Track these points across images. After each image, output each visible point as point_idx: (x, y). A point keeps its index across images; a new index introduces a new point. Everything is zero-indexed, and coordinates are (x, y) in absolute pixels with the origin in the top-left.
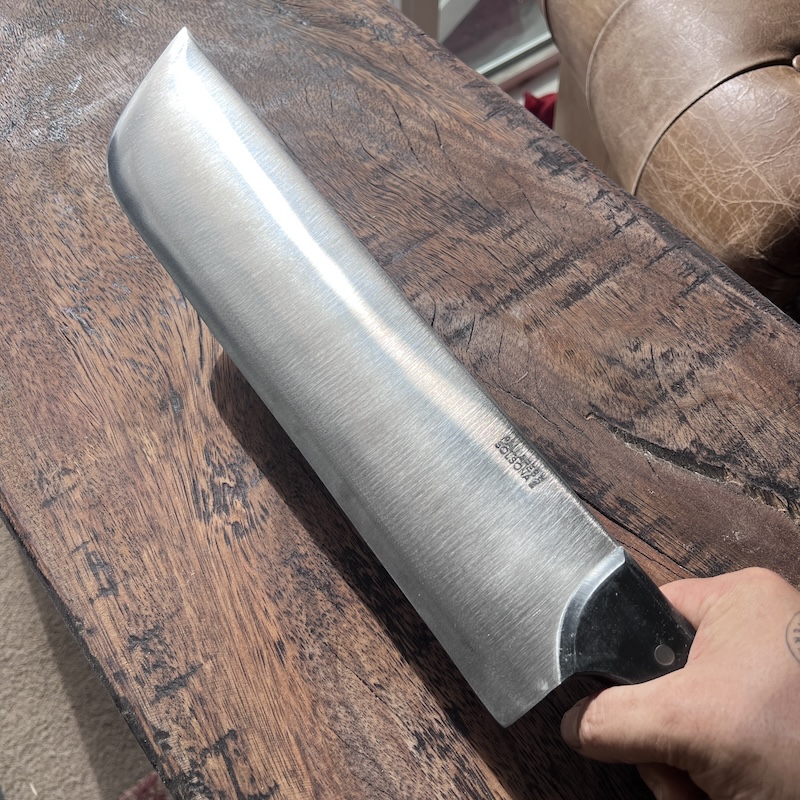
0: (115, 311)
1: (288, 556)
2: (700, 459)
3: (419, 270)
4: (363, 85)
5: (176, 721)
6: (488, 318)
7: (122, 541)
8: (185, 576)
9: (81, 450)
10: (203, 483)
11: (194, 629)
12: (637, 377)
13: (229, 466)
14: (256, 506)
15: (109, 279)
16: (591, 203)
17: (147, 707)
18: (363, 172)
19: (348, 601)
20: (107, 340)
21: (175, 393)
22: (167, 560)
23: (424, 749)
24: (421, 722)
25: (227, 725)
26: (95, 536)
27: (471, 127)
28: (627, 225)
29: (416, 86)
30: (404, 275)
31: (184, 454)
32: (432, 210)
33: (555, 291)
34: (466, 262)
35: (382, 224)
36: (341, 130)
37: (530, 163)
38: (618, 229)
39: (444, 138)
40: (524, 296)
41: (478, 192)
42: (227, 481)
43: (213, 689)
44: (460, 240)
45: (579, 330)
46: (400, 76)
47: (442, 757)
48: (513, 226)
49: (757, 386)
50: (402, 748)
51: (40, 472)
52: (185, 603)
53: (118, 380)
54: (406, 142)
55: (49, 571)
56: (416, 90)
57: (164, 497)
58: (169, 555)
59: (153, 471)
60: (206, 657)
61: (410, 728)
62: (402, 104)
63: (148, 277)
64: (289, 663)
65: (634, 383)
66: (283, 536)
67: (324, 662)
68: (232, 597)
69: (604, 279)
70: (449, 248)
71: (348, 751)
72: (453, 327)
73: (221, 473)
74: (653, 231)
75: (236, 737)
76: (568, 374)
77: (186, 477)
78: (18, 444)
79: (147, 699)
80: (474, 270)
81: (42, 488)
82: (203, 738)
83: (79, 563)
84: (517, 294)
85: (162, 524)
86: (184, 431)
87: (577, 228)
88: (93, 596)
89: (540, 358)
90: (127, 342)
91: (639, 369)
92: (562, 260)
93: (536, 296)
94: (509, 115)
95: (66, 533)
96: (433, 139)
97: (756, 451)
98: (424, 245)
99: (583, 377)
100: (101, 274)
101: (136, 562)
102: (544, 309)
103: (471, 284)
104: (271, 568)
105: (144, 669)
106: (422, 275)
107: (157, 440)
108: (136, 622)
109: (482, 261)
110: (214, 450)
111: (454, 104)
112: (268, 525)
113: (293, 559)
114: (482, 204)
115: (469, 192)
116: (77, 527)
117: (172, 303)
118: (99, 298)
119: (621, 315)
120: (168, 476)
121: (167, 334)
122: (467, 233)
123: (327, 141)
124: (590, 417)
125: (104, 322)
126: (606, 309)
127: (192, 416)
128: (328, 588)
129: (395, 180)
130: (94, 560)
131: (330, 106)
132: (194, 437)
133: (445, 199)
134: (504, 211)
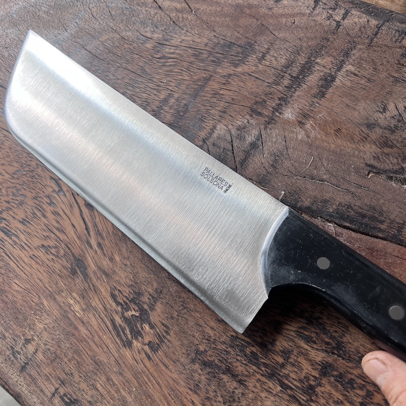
0: (21, 215)
1: (193, 355)
3: (210, 108)
6: (270, 126)
7: (80, 379)
8: (130, 393)
9: (32, 322)
10: (118, 320)
12: (393, 132)
13: (133, 301)
14: (159, 324)
15: (10, 194)
16: (312, 12)
18: (147, 51)
19: (246, 376)
20: (22, 237)
21: (79, 260)
22: (114, 384)
26: (62, 382)
28: (343, 19)
30: (200, 116)
31: (98, 302)
32: (202, 61)
33: (310, 88)
34: (240, 90)
35: (173, 84)
36: (122, 28)
38: (338, 24)
39: (193, 6)
40: (290, 99)
41: (230, 35)
42: (134, 313)
44: (230, 75)
45: (338, 110)
48: (263, 50)
51: (11, 347)
53: (39, 264)
54: (169, 19)
57: (96, 338)
58: (114, 380)
59: (83, 322)
63: (33, 182)
65: (392, 137)
66: (186, 342)
68: (166, 399)
69: (342, 66)
70: (224, 84)
73: (128, 309)
74: (364, 15)
76: (342, 148)
77: (105, 319)
80: (247, 94)
81: (16, 358)
84: (284, 101)
85: (101, 359)
86: (93, 285)
87: (309, 35)
89: (317, 142)
90: (36, 234)
91: (392, 125)
92: (307, 63)
93: (298, 96)
95: (42, 386)
96: (185, 9)
98: (206, 89)
99: (354, 146)
101: (94, 392)
102: (307, 104)
103: (249, 105)
104: (185, 369)
106: (213, 112)
107: (78, 298)
109: (251, 85)
110: (117, 293)
112: (172, 337)
113: (198, 357)
114: (236, 43)
115: (224, 38)
116: (48, 379)
117: (55, 195)
118: (8, 209)
119: (364, 89)
120: (94, 322)
121: (59, 219)
122: (233, 68)
123: (115, 39)
124: (370, 175)
125: (17, 225)
126: (351, 88)
127: (94, 272)
128: (229, 371)
129: (170, 49)
130: (67, 400)
131: (109, 14)
132: (100, 287)
133: (209, 49)
134: (253, 42)
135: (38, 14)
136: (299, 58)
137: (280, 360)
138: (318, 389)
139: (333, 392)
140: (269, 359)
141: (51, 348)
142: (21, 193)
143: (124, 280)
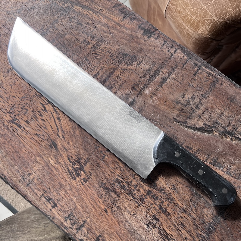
0: (25, 118)
1: (101, 184)
2: (206, 129)
3: (115, 83)
4: (79, 13)
5: (84, 236)
6: (139, 96)
7: (53, 191)
8: (74, 197)
9: (32, 166)
10: (70, 168)
11: (81, 211)
12: (185, 106)
13: (77, 161)
14: (88, 172)
15: (20, 107)
16: (162, 47)
17: (75, 234)
18: (88, 49)
19: (120, 193)
20: (26, 129)
21: (54, 142)
22: (68, 194)
23: (149, 227)
24: (147, 221)
25: (98, 234)
26: (45, 192)
27: (118, 24)
28: (174, 53)
29: (97, 10)
30: (111, 86)
31: (62, 161)
32: (114, 59)
33: (157, 82)
34: (128, 77)
35: (99, 68)
36: (77, 34)
37: (141, 35)
38: (172, 55)
39: (111, 30)
40: (148, 85)
41: (127, 50)
42: (77, 166)
43: (91, 226)
44: (125, 69)
45: (166, 94)
46: (90, 7)
47: (154, 228)
48: (140, 60)
49: (219, 102)
50: (144, 228)
51: (22, 176)
52: (77, 205)
53: (35, 142)
54: (100, 34)
55: (36, 204)
56: (98, 12)
57: (61, 175)
58: (68, 192)
59: (55, 168)
60: (87, 218)
61: (145, 223)
62: (94, 19)
63: (32, 104)
64: (109, 214)
65: (185, 108)
66: (98, 179)
67: (118, 211)
68: (89, 200)
69: (170, 75)
70: (122, 73)
71: (130, 233)
72: (129, 101)
73: (75, 165)
74: (183, 53)
75: (101, 237)
76: (166, 110)
77: (65, 168)
78: (12, 169)
79: (75, 232)
80: (131, 79)
81: (24, 181)
82: (93, 239)
83: (43, 200)
84: (146, 85)
85: (63, 183)
86: (60, 153)
87: (159, 57)
88: (51, 209)
89: (157, 106)
90: (33, 128)
91: (185, 104)
92: (157, 70)
93: (151, 84)
94: (130, 16)
95: (36, 192)
96: (108, 31)
97: (221, 123)
98: (114, 74)
99: (170, 110)
100: (17, 106)
101: (59, 196)
102: (155, 89)
103: (132, 85)
104: (97, 189)
105: (71, 225)
106: (116, 85)
107: (53, 158)
108: (65, 213)
109: (133, 75)
110: (70, 157)
111: (111, 15)
112: (93, 177)
113: (103, 185)
114: (129, 54)
115: (124, 50)
116: (39, 190)
117: (42, 111)
118: (19, 114)
119: (178, 86)
120: (60, 169)
121: (44, 122)
122: (126, 66)
123: (73, 39)
124: (174, 123)
125: (24, 123)
126: (173, 85)
127: (61, 148)
128: (114, 191)
129: (99, 50)
130: (47, 198)
131: (70, 24)
132: (63, 155)
133: (117, 54)
134: (136, 55)
135: (33, 15)
136: (154, 67)
137: (133, 188)
138: (145, 199)
139: (151, 201)
140: (129, 188)
141: (41, 178)
142: (25, 108)
143: (74, 153)
